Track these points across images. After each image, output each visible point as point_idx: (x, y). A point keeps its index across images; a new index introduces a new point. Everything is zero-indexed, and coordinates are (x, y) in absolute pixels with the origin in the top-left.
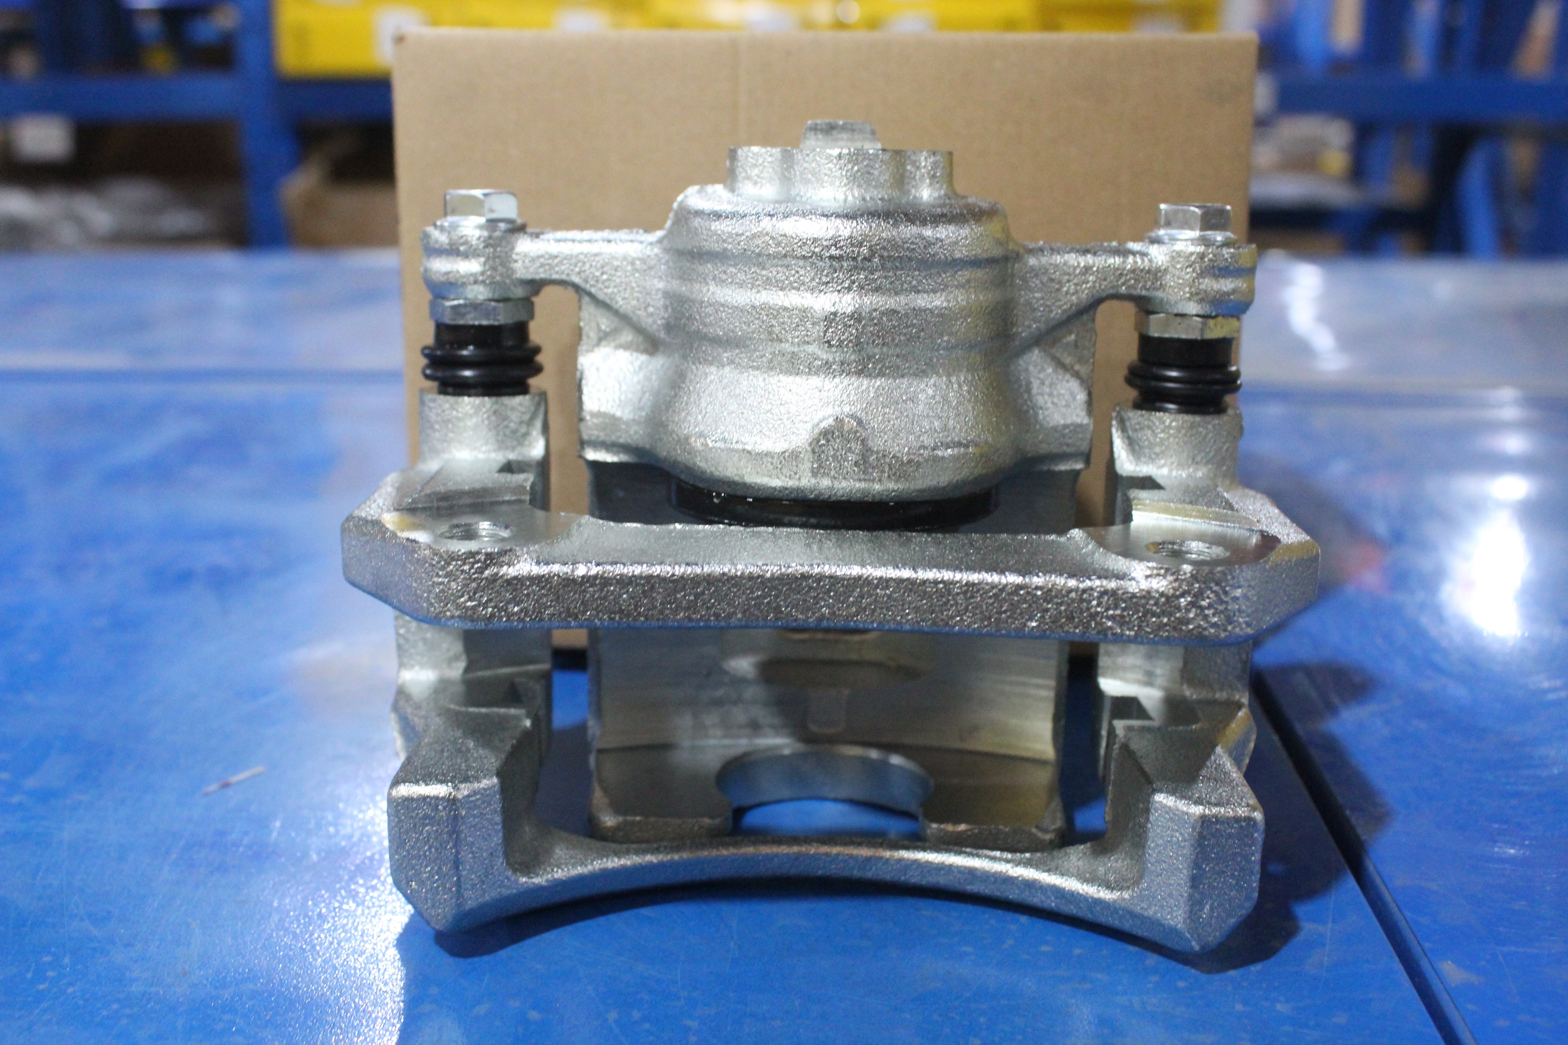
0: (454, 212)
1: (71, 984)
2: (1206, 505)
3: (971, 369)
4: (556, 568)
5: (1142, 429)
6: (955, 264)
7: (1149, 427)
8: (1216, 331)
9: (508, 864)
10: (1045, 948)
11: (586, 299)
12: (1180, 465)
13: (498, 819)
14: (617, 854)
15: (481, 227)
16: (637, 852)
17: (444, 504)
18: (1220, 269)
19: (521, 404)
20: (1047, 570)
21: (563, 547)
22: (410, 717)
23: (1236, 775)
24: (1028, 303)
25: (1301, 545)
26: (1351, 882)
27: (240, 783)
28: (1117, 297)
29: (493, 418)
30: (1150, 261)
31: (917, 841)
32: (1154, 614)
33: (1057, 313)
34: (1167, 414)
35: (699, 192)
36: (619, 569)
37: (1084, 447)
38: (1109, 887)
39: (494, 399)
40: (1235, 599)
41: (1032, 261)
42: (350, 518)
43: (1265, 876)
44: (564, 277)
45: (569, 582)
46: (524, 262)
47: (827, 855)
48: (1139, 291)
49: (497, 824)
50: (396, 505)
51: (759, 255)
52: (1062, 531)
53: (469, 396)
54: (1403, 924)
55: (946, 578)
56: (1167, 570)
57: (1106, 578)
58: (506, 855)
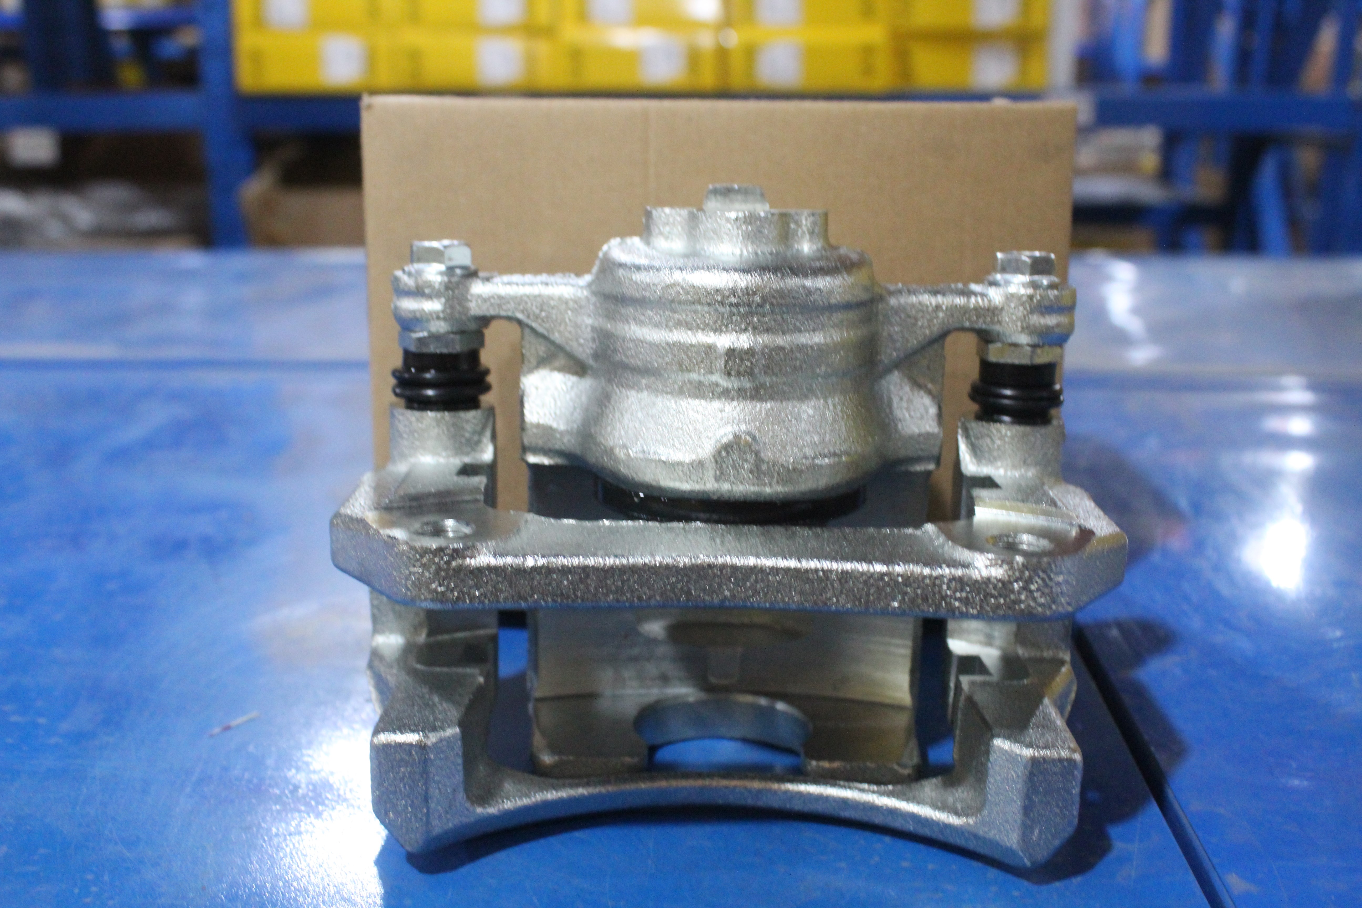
0: (419, 260)
1: (112, 898)
2: (1035, 503)
3: (844, 392)
4: (509, 560)
5: (982, 437)
6: (830, 308)
7: (988, 436)
8: (1042, 358)
9: (468, 797)
10: (905, 864)
11: (527, 331)
12: (1014, 467)
13: (460, 761)
14: (556, 788)
15: (441, 273)
16: (571, 786)
17: (414, 504)
18: (1046, 308)
19: (474, 418)
20: (907, 560)
21: (515, 542)
22: (383, 675)
23: (1060, 722)
24: (890, 335)
25: (1112, 537)
26: (1154, 809)
27: (238, 726)
28: (963, 329)
29: (452, 429)
30: (990, 301)
31: (799, 775)
32: (993, 596)
33: (913, 343)
34: (1003, 425)
35: (620, 244)
36: (562, 561)
37: (935, 451)
38: (957, 813)
39: (452, 414)
40: (1058, 584)
41: (893, 301)
42: (337, 515)
43: (1085, 803)
44: (510, 314)
45: (520, 571)
46: (477, 301)
47: (726, 787)
48: (981, 325)
49: (458, 765)
50: (376, 506)
51: (673, 301)
52: (918, 525)
53: (431, 410)
54: (1196, 843)
55: (825, 567)
56: (1003, 561)
57: (954, 566)
58: (466, 790)
